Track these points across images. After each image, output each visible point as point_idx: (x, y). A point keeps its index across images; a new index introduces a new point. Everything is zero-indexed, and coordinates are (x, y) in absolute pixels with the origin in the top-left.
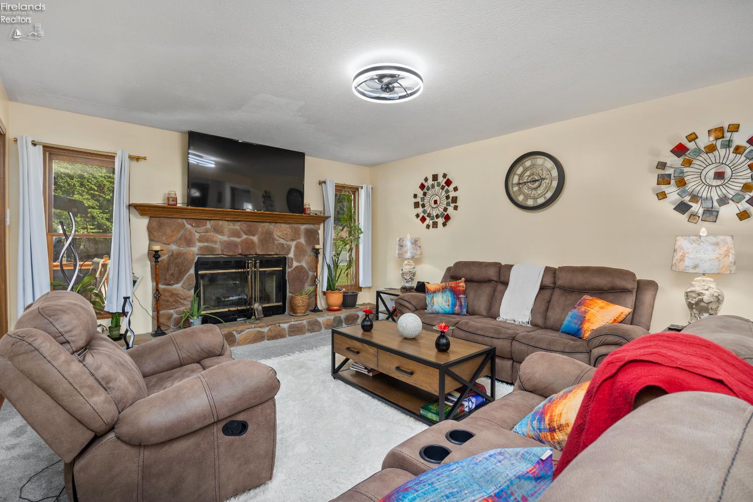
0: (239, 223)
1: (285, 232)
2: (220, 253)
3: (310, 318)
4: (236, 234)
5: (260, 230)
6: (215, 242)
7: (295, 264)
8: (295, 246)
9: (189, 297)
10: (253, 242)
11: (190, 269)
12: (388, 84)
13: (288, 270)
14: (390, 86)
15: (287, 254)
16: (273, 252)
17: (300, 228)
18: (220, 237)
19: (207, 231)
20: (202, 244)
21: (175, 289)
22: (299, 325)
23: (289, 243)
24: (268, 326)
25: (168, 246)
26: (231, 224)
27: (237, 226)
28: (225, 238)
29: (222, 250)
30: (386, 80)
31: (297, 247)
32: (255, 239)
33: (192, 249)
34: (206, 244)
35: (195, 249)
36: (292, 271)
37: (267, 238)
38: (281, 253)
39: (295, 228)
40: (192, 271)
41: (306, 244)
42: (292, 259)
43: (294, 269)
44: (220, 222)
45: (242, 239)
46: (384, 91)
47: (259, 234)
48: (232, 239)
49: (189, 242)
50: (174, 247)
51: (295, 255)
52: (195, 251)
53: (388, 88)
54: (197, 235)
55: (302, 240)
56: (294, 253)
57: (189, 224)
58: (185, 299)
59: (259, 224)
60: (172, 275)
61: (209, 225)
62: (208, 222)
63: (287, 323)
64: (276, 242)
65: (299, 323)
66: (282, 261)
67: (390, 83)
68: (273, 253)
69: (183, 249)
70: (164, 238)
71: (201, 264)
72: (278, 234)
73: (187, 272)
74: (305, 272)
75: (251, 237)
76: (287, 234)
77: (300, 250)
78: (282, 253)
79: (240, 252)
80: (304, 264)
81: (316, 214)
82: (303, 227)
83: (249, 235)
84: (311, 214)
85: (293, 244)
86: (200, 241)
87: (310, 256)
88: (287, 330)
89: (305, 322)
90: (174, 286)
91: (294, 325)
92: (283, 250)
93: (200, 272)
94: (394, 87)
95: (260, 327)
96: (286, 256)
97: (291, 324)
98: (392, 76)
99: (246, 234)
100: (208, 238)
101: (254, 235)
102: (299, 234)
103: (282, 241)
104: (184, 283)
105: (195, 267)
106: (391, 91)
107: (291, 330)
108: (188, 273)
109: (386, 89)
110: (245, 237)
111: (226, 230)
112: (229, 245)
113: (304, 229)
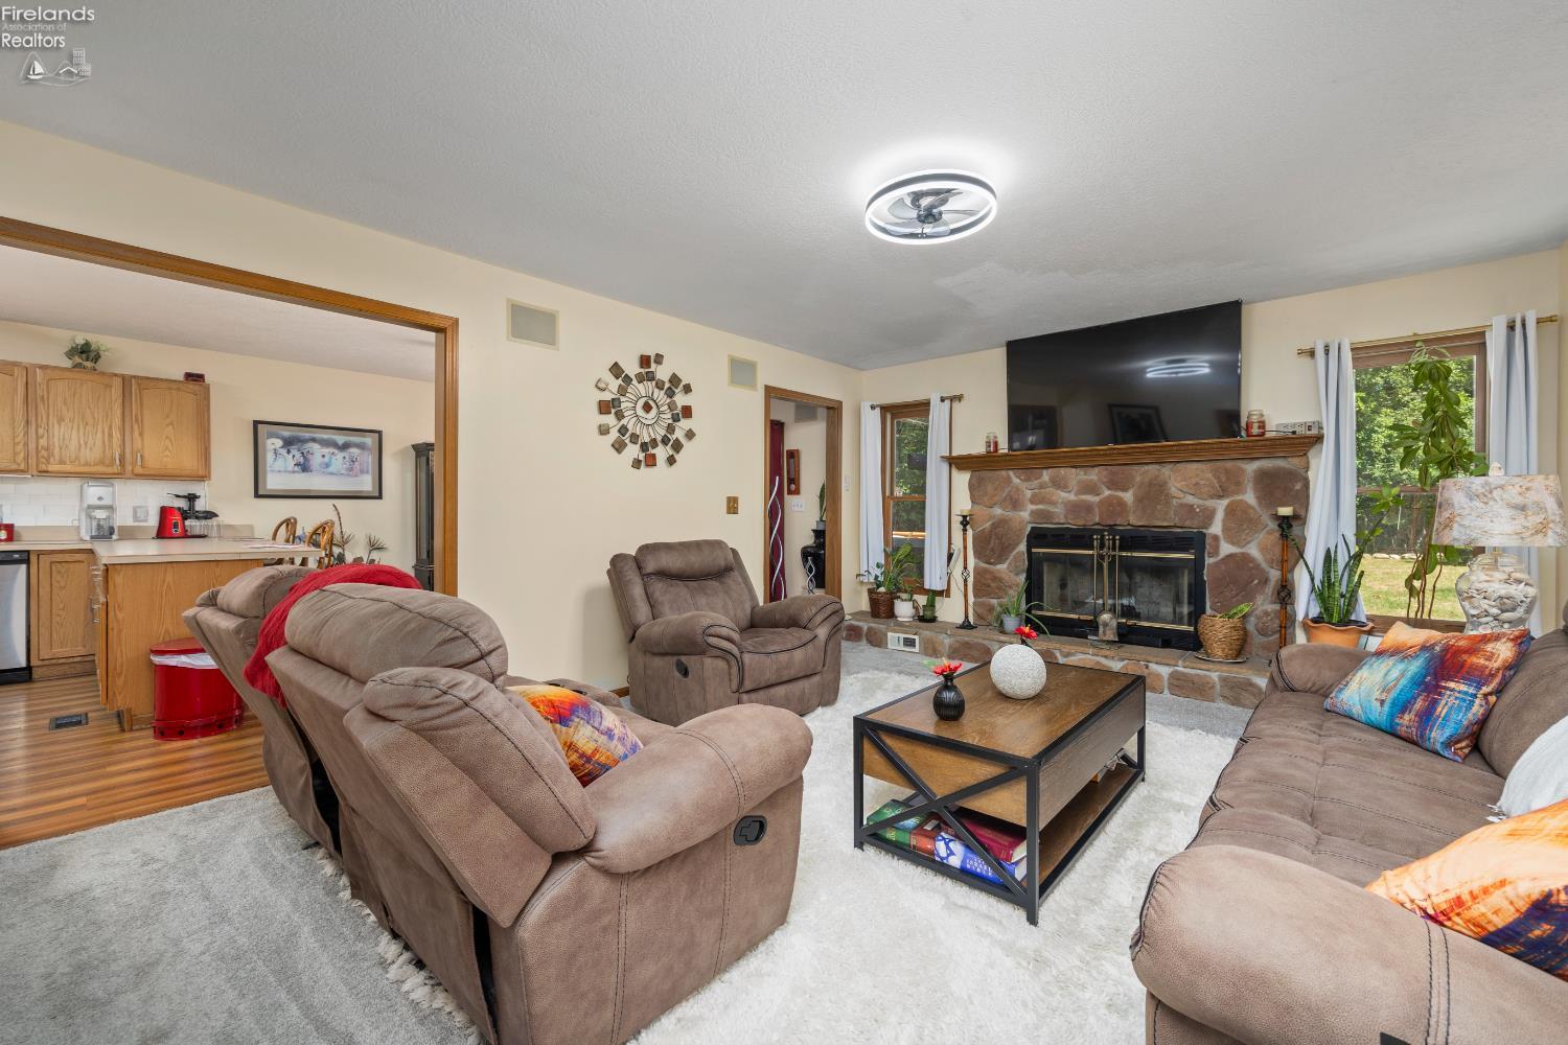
0: (1096, 470)
1: (1194, 481)
2: (1062, 521)
3: (1229, 672)
4: (1091, 489)
5: (1138, 479)
6: (1054, 503)
7: (1226, 549)
8: (1226, 510)
9: (1017, 585)
10: (1121, 503)
11: (1017, 544)
12: (929, 210)
13: (1209, 561)
14: (935, 211)
15: (1207, 528)
16: (1165, 519)
17: (1243, 471)
18: (1063, 494)
19: (1041, 487)
20: (1034, 507)
21: (998, 571)
22: (1196, 680)
23: (1210, 503)
24: (1123, 660)
25: (991, 510)
26: (1081, 472)
27: (1094, 475)
28: (1072, 497)
29: (1066, 517)
30: (925, 202)
31: (1230, 511)
32: (1128, 497)
33: (1022, 513)
34: (1041, 507)
35: (1025, 515)
36: (1216, 564)
37: (1154, 493)
38: (1187, 523)
39: (1227, 471)
40: (1023, 547)
41: (1260, 504)
42: (1216, 538)
43: (1223, 559)
44: (1062, 471)
45: (1101, 497)
46: (923, 222)
47: (1136, 487)
48: (1084, 497)
49: (1015, 504)
50: (998, 511)
51: (1225, 529)
52: (1025, 517)
53: (929, 216)
54: (1029, 494)
55: (1250, 497)
56: (1224, 525)
57: (1018, 477)
58: (1010, 587)
59: (1136, 467)
60: (992, 550)
61: (1046, 475)
62: (1045, 472)
63: (1168, 665)
64: (1174, 501)
65: (1198, 675)
66: (1195, 542)
67: (932, 207)
68: (1165, 524)
69: (1009, 514)
70: (986, 499)
71: (1038, 537)
72: (1178, 485)
73: (1014, 549)
74: (1253, 568)
75: (1120, 494)
76: (1197, 484)
77: (1239, 520)
78: (1192, 526)
79: (1097, 520)
80: (1253, 550)
81: (1294, 433)
82: (1251, 467)
83: (1116, 490)
84: (1268, 435)
85: (1221, 505)
86: (1032, 502)
87: (1270, 533)
88: (1166, 679)
89: (1215, 676)
90: (999, 567)
91: (1183, 674)
92: (1193, 519)
93: (1034, 550)
94: (940, 213)
95: (1106, 657)
96: (1204, 531)
97: (1177, 671)
98: (936, 193)
99: (1109, 489)
100: (1044, 498)
101: (1125, 490)
102: (1238, 484)
103: (1190, 499)
104: (1010, 564)
105: (1027, 541)
106: (936, 220)
107: (1175, 682)
108: (1016, 551)
109: (926, 217)
110: (1107, 493)
111: (1073, 483)
112: (1074, 508)
113: (1255, 471)
